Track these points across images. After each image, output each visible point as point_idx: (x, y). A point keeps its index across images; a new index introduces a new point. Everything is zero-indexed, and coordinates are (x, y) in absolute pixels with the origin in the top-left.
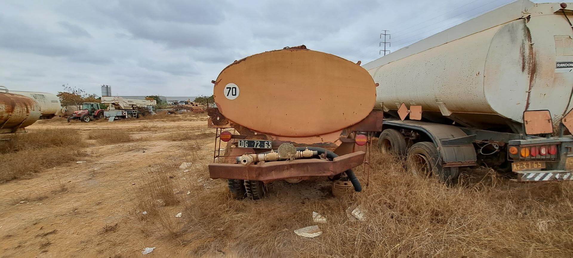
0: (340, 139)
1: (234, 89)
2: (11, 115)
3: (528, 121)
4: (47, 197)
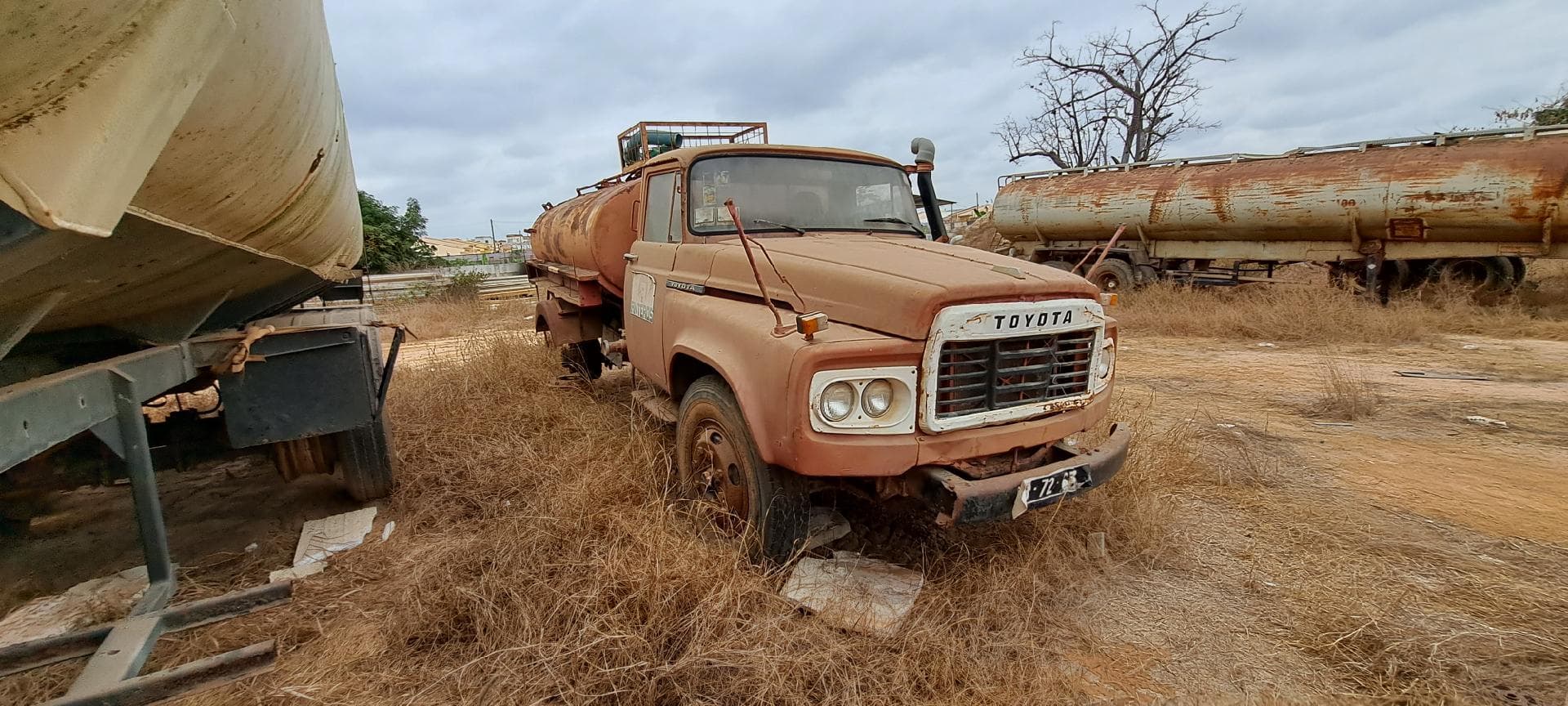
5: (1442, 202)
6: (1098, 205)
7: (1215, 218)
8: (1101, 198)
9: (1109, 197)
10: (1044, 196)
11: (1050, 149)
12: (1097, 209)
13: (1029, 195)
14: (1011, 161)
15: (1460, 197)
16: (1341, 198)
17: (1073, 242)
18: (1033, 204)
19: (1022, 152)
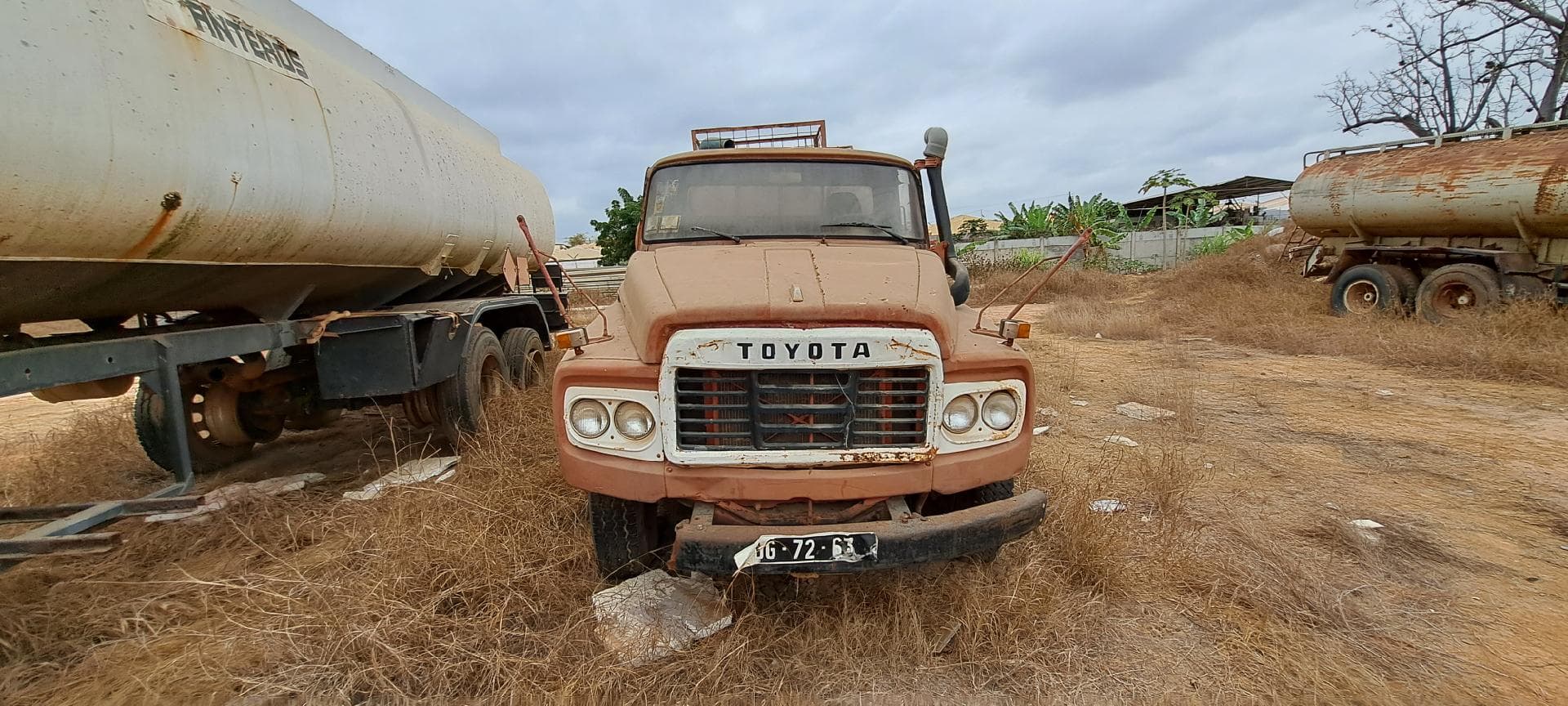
6: (1448, 187)
8: (1454, 178)
9: (1468, 176)
10: (1365, 177)
11: (1404, 113)
12: (1448, 194)
13: (1344, 177)
14: (1345, 131)
17: (1411, 239)
18: (1348, 189)
19: (1361, 119)
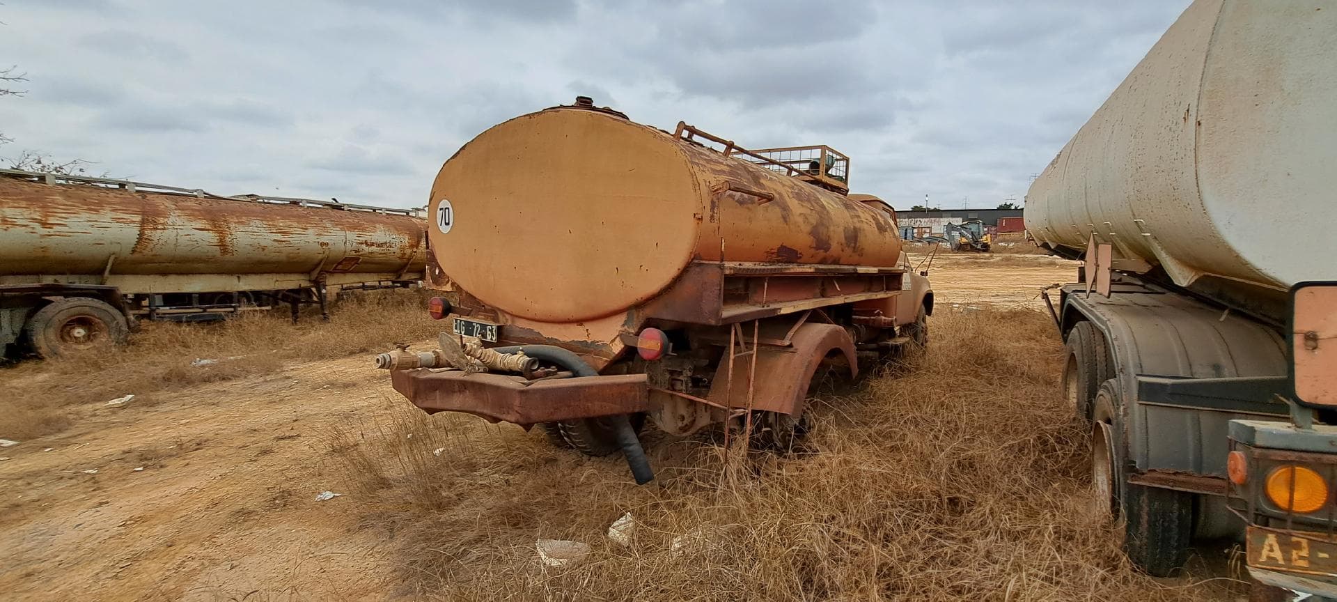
0: (620, 335)
1: (447, 210)
2: (415, 252)
3: (1321, 335)
4: (354, 385)
5: (373, 247)
6: (44, 224)
7: (216, 251)
8: (48, 216)
9: (63, 215)
12: (44, 231)
15: (380, 245)
16: (320, 241)
